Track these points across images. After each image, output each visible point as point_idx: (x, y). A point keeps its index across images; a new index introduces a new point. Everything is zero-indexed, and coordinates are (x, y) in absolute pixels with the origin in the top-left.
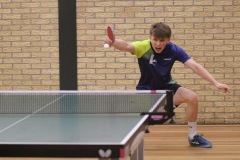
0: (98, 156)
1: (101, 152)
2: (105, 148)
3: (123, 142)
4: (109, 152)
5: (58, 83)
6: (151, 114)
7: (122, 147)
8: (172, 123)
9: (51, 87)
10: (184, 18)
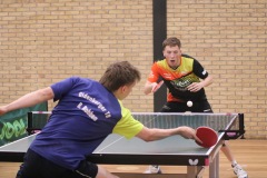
0: (188, 164)
1: (190, 161)
2: (193, 158)
3: (208, 153)
4: (196, 161)
5: (152, 106)
6: (226, 132)
7: (207, 157)
8: (243, 138)
9: (147, 110)
10: (250, 57)
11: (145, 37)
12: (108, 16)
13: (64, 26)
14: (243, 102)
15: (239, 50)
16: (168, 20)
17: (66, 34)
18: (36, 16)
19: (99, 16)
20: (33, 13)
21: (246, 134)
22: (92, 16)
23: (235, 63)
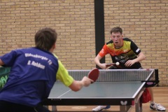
0: (120, 104)
1: (122, 102)
2: (124, 100)
3: (134, 97)
4: (126, 102)
6: (147, 82)
7: (133, 99)
8: (158, 86)
10: (161, 31)
11: (89, 18)
12: (64, 4)
13: (34, 11)
14: (157, 61)
15: (153, 26)
16: (105, 6)
17: (36, 17)
18: (15, 5)
19: (58, 5)
20: (13, 3)
21: (160, 83)
22: (53, 5)
23: (151, 35)
